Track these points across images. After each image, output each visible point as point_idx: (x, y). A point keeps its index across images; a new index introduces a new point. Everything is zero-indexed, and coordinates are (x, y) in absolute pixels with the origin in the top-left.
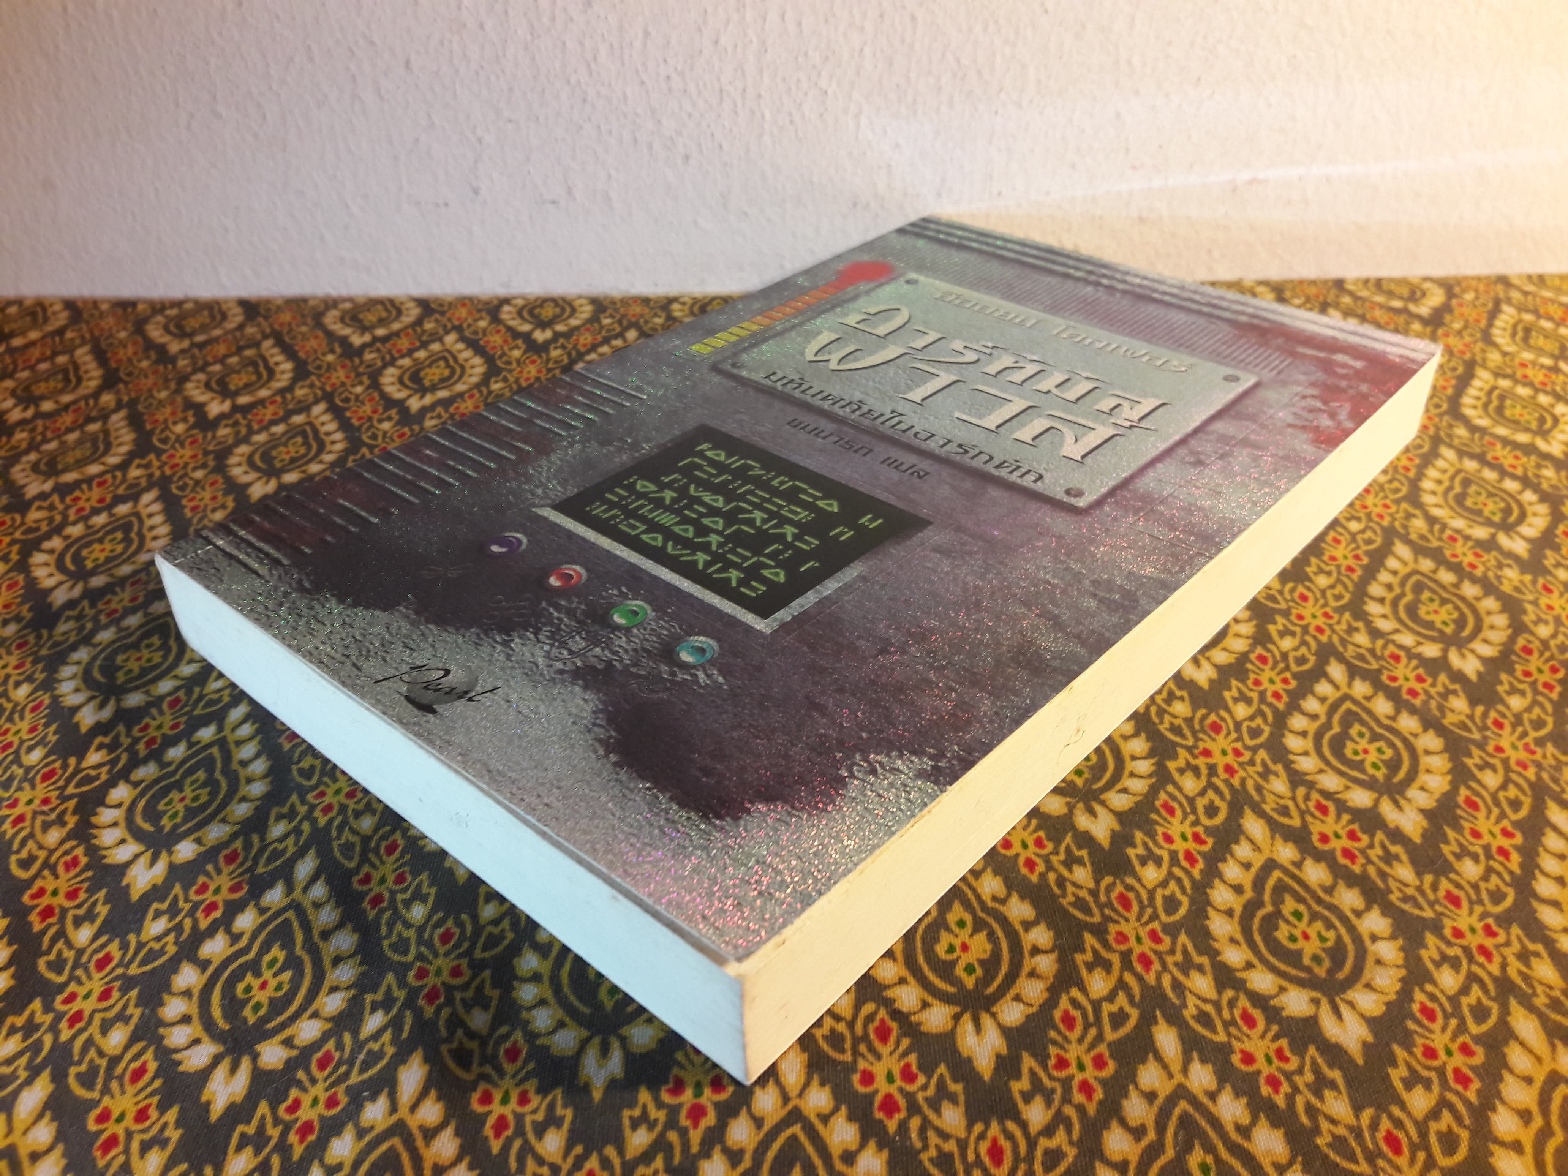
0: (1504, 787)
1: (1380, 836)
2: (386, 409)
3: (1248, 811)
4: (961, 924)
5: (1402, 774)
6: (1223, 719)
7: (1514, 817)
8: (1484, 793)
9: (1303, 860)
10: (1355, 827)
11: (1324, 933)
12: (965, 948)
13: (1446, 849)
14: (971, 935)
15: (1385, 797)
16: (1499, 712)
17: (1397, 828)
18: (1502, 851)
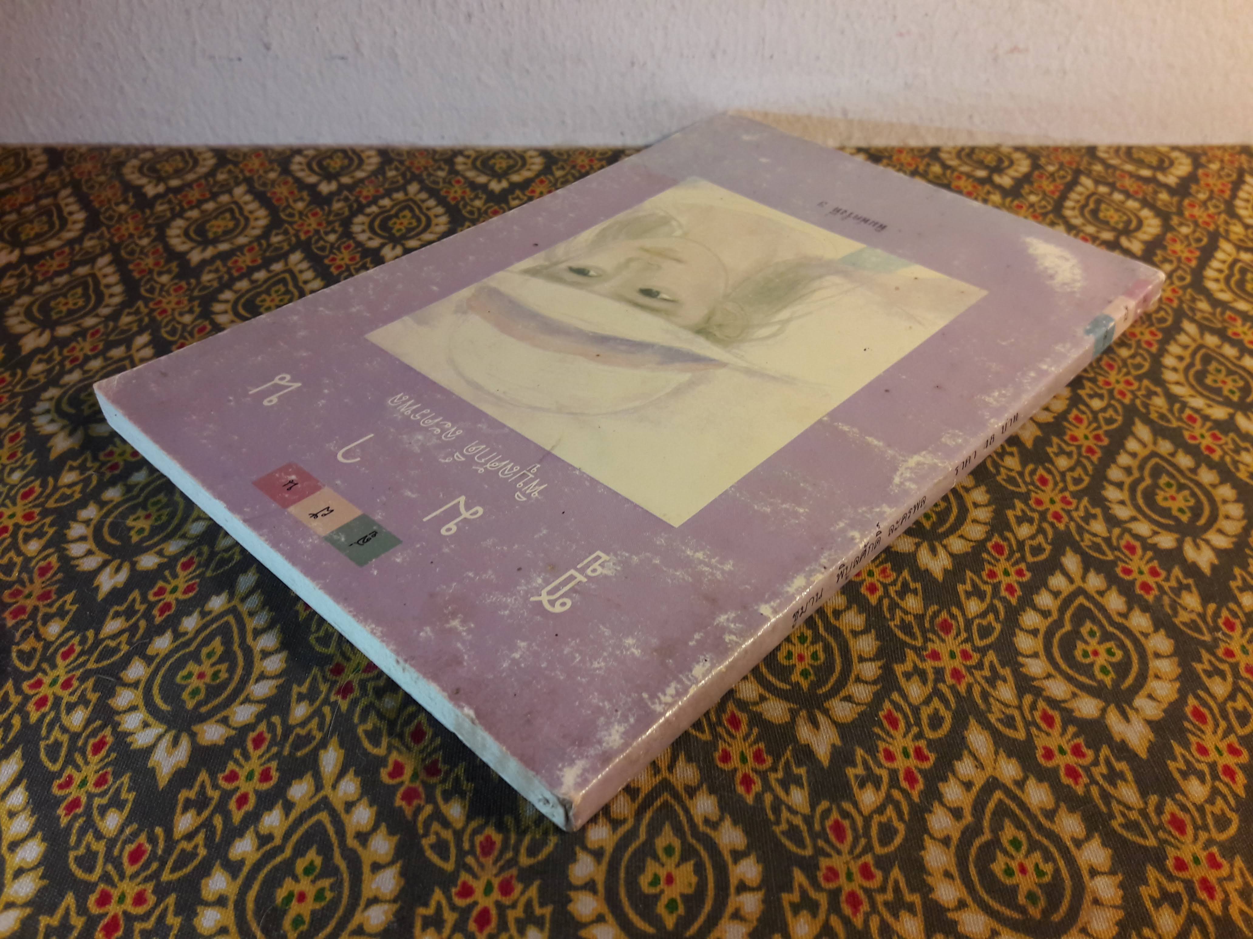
0: (1232, 697)
1: (1105, 751)
2: (168, 261)
3: (972, 721)
4: (669, 851)
5: (1129, 681)
6: (953, 617)
7: (1241, 732)
8: (1212, 703)
9: (1026, 778)
10: (1080, 740)
11: (1043, 867)
12: (670, 880)
13: (1172, 765)
14: (678, 865)
15: (1112, 706)
16: (1229, 610)
17: (1123, 741)
18: (1229, 772)
